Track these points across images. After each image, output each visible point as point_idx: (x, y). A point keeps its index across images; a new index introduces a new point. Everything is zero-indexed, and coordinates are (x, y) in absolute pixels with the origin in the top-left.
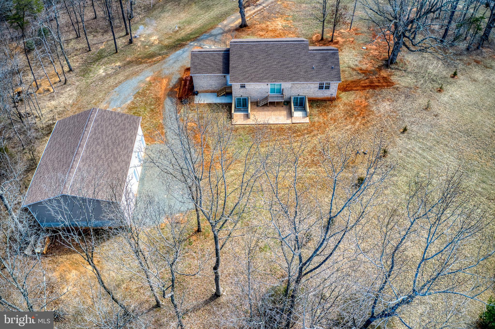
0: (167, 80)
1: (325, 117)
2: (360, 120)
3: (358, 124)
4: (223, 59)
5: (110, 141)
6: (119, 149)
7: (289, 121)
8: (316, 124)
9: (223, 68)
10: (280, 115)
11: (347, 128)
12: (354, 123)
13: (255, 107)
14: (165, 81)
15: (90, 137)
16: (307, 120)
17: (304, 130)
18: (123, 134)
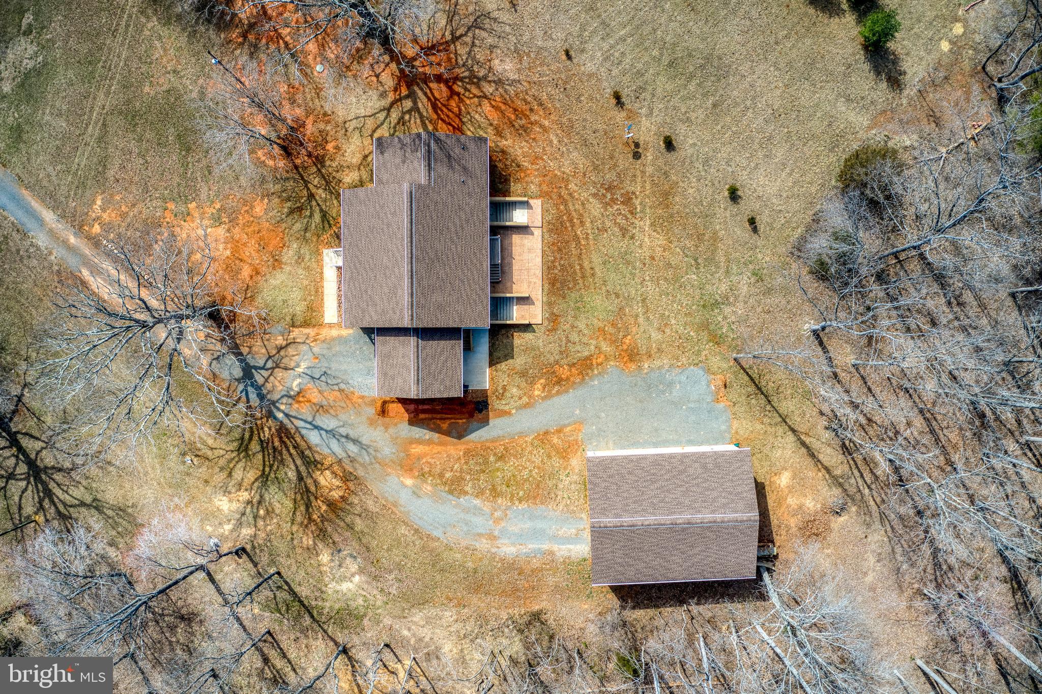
0: (414, 446)
4: (434, 340)
5: (652, 487)
6: (663, 472)
7: (537, 233)
8: (545, 188)
9: (450, 339)
10: (523, 245)
13: (501, 286)
14: (417, 450)
16: (536, 203)
17: (558, 209)
18: (630, 473)
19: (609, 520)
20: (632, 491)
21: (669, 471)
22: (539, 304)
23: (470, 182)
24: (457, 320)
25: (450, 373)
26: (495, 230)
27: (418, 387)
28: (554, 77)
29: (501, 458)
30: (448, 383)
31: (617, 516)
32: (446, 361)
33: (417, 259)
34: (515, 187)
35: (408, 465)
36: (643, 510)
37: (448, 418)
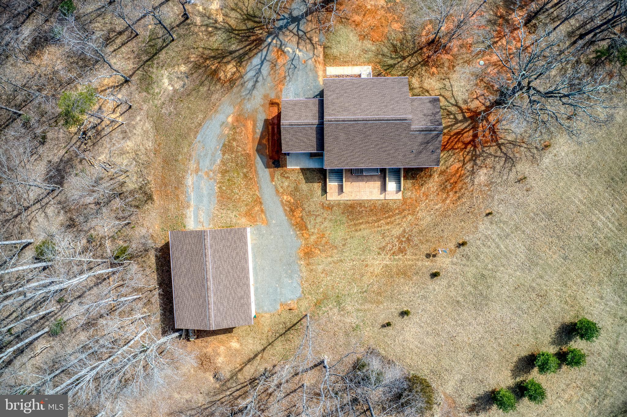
0: (252, 122)
1: (418, 191)
2: (451, 196)
3: (448, 202)
4: (317, 134)
5: (229, 267)
6: (238, 273)
7: (382, 197)
8: (409, 201)
9: (317, 144)
10: (374, 188)
11: (437, 207)
12: (444, 201)
13: (350, 175)
14: (250, 124)
15: (213, 268)
16: (399, 196)
17: (396, 209)
18: (237, 253)
19: (208, 241)
20: (226, 255)
21: (239, 277)
22: (339, 198)
23: (413, 155)
24: (329, 149)
25: (296, 144)
26: (383, 171)
27: (287, 125)
28: (476, 206)
29: (245, 176)
30: (290, 143)
31: (211, 246)
32: (304, 142)
33: (366, 124)
34: (409, 183)
35: (240, 119)
36: (215, 262)
37: (269, 143)
